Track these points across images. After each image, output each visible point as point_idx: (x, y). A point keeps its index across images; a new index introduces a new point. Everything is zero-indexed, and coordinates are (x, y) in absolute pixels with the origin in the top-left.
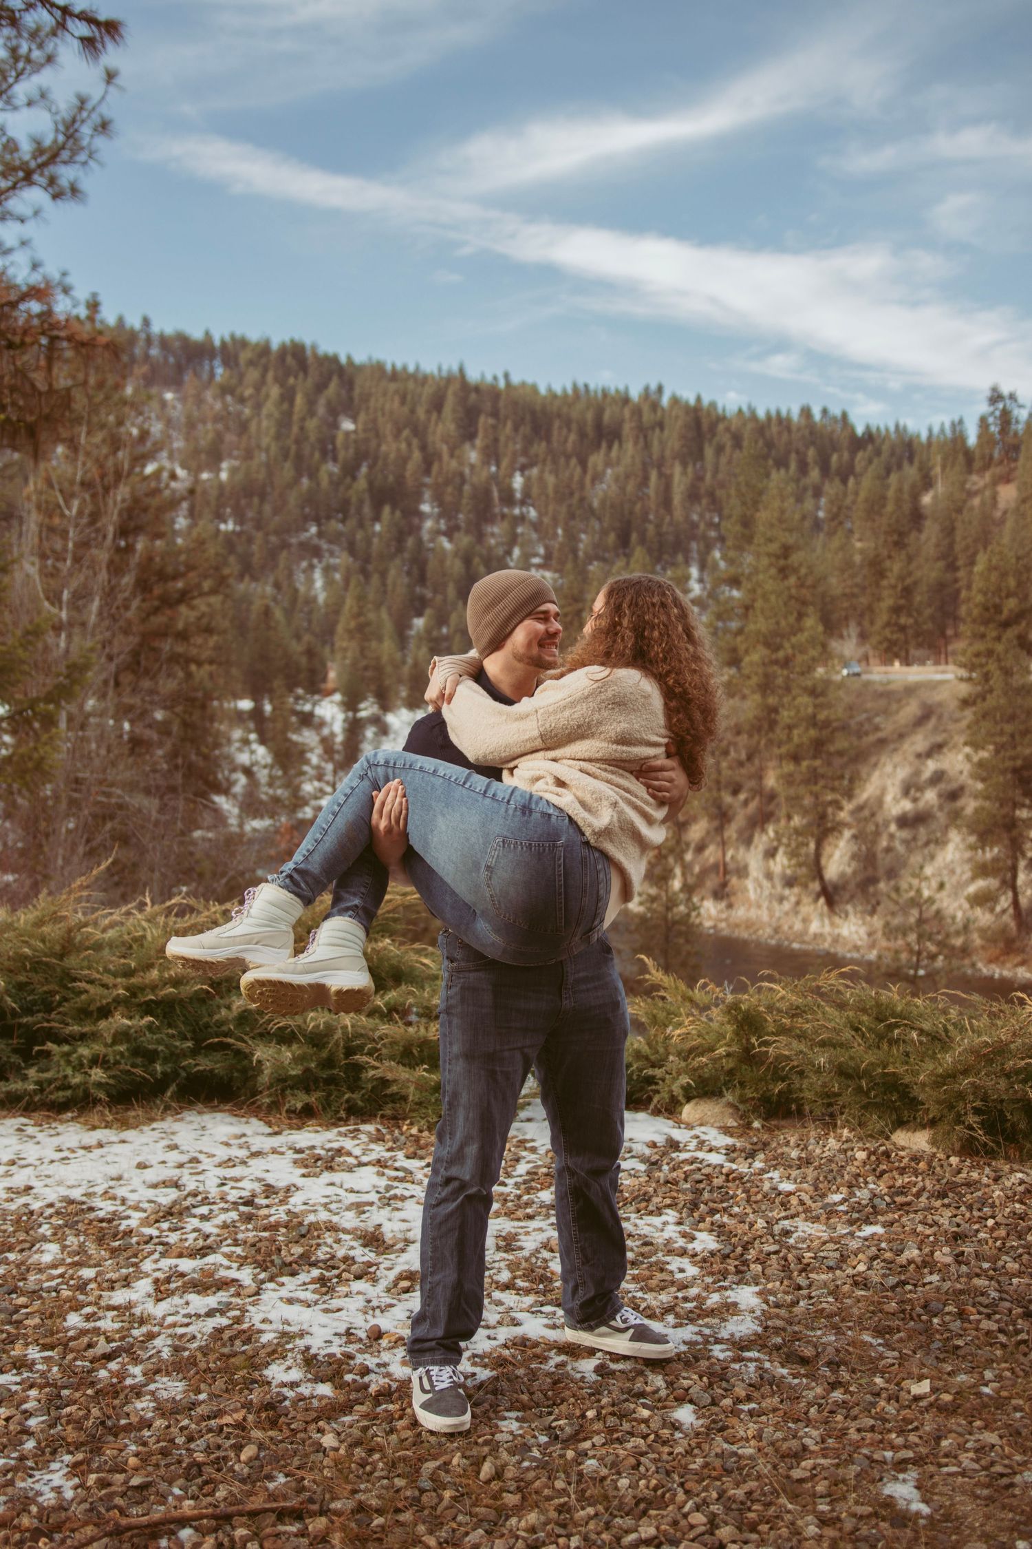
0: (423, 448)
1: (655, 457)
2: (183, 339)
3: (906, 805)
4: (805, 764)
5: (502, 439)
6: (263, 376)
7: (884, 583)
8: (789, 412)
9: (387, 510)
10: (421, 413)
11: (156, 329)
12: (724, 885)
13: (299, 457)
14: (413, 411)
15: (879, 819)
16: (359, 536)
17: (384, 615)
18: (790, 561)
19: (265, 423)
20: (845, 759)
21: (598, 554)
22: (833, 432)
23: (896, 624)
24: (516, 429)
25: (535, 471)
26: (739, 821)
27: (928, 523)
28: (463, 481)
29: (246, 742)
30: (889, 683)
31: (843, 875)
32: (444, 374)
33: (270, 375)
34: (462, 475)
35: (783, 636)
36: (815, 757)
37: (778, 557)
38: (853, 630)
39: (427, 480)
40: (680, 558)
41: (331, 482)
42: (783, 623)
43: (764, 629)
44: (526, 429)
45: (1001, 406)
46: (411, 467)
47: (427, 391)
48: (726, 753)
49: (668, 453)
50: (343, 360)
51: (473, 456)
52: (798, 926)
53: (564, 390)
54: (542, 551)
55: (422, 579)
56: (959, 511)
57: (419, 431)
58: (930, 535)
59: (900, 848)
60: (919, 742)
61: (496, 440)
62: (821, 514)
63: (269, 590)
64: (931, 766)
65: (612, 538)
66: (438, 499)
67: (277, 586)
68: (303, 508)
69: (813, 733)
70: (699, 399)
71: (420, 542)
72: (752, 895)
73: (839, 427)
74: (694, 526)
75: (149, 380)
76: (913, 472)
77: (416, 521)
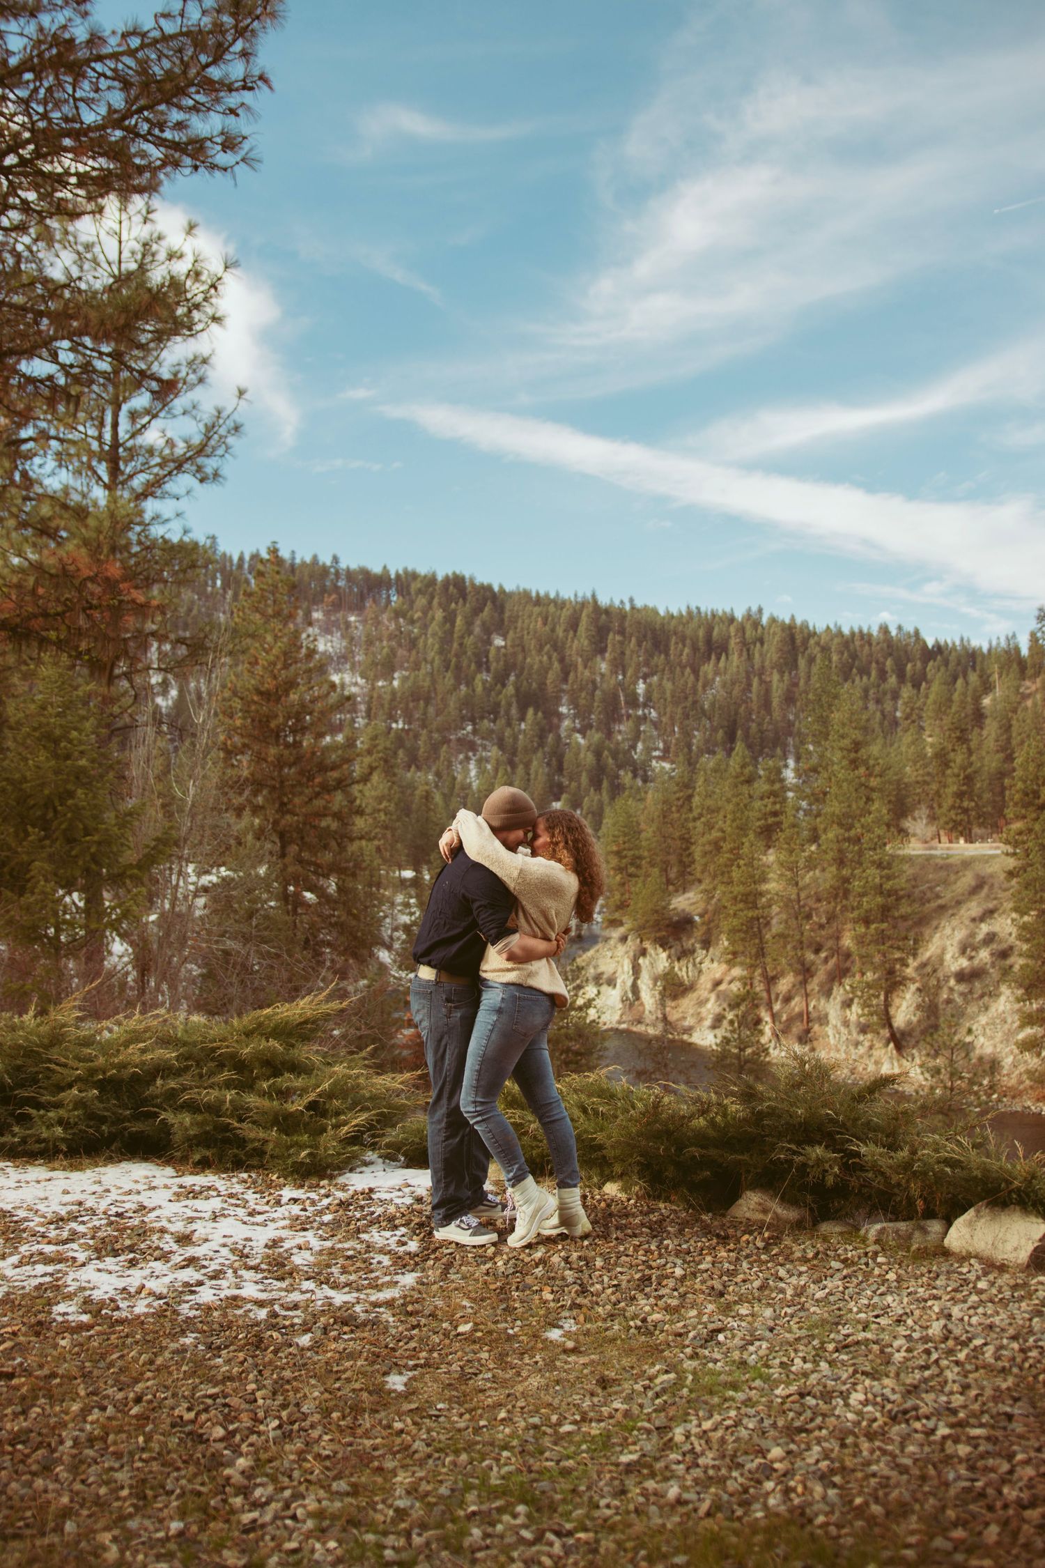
0: (562, 660)
1: (756, 667)
2: (365, 573)
3: (964, 963)
4: (873, 926)
5: (628, 652)
6: (430, 602)
7: (949, 772)
8: (869, 628)
9: (531, 711)
10: (560, 632)
11: (343, 565)
12: (808, 1031)
13: (458, 668)
14: (553, 630)
15: (940, 974)
16: (508, 732)
18: (859, 754)
19: (430, 641)
20: (910, 922)
21: (709, 748)
22: (907, 645)
23: (960, 807)
24: (639, 644)
25: (655, 679)
26: (821, 975)
27: (988, 721)
28: (595, 688)
30: (948, 857)
31: (909, 1023)
32: (579, 599)
33: (436, 601)
34: (594, 682)
35: (854, 818)
36: (883, 921)
37: (849, 751)
38: (923, 812)
39: (565, 687)
40: (779, 751)
41: (484, 688)
42: (854, 806)
43: (837, 812)
44: (648, 645)
46: (551, 676)
47: (565, 613)
48: (808, 917)
49: (767, 663)
50: (496, 589)
51: (604, 667)
52: (871, 1068)
53: (680, 612)
54: (661, 745)
55: (560, 769)
56: (1015, 711)
57: (558, 647)
58: (991, 729)
59: (959, 1000)
60: (974, 908)
61: (623, 653)
62: (898, 714)
63: (431, 778)
64: (984, 928)
65: (721, 733)
66: (574, 703)
67: (438, 774)
68: (461, 711)
70: (793, 618)
71: (559, 737)
72: (832, 1041)
73: (913, 640)
74: (790, 724)
75: (337, 606)
76: (973, 678)
77: (555, 720)
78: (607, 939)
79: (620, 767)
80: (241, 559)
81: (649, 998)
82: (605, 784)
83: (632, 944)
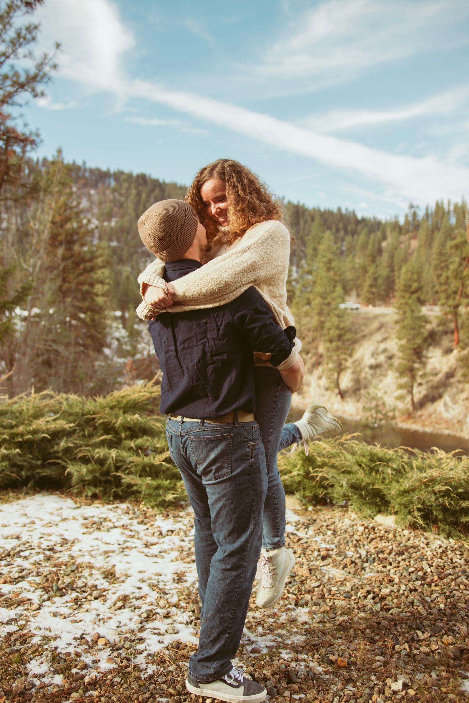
2: (98, 170)
3: (372, 361)
4: (334, 344)
6: (130, 186)
7: (367, 275)
8: (333, 209)
11: (88, 166)
15: (362, 366)
18: (331, 265)
19: (130, 205)
20: (350, 342)
22: (349, 217)
23: (371, 291)
26: (308, 365)
27: (384, 253)
29: (118, 328)
30: (367, 313)
31: (347, 387)
33: (133, 186)
35: (327, 294)
36: (338, 341)
37: (327, 263)
38: (354, 293)
42: (328, 289)
43: (320, 291)
45: (413, 210)
50: (161, 181)
56: (396, 249)
59: (369, 377)
60: (378, 336)
62: (344, 248)
63: (129, 269)
64: (382, 346)
67: (132, 268)
69: (338, 332)
70: (298, 203)
72: (312, 394)
73: (352, 216)
74: (295, 251)
75: (85, 185)
76: (379, 234)
80: (38, 160)
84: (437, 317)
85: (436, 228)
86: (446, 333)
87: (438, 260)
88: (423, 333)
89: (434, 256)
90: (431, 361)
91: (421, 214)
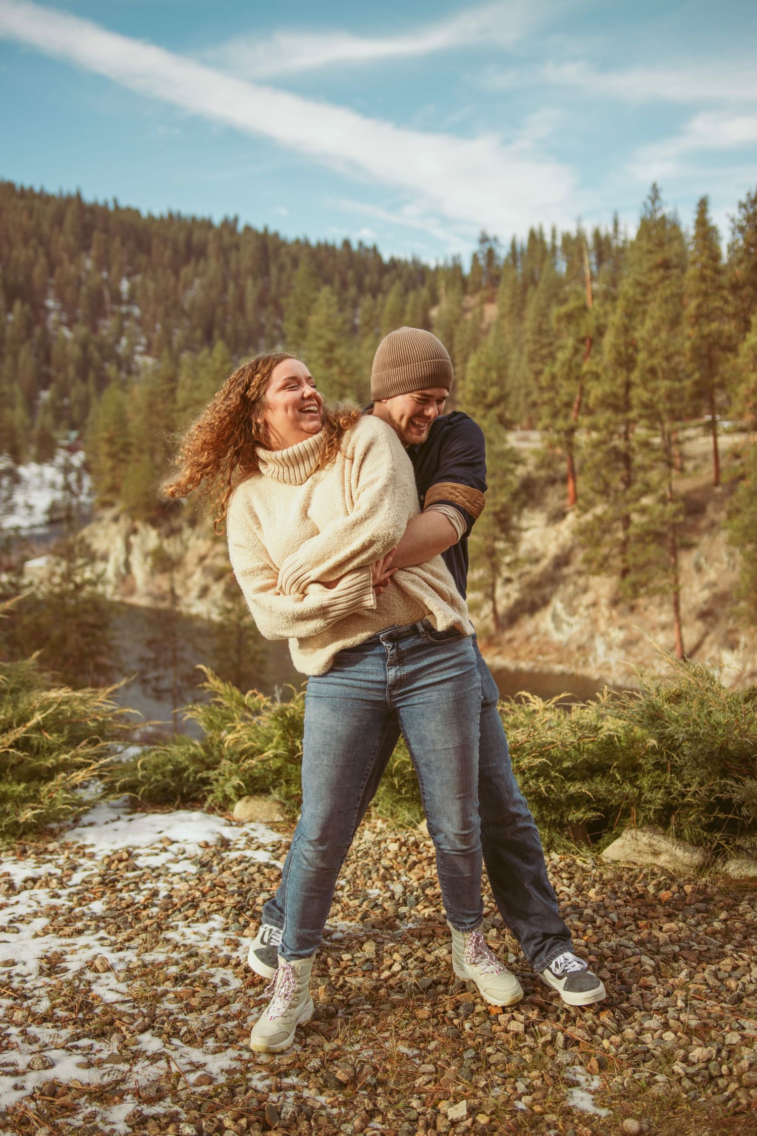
0: (48, 255)
1: (232, 271)
5: (112, 251)
8: (334, 242)
9: (17, 305)
10: (46, 227)
14: (39, 224)
17: (16, 388)
18: (334, 354)
21: (189, 345)
22: (366, 258)
24: (123, 243)
25: (138, 278)
28: (80, 282)
32: (64, 195)
34: (79, 278)
37: (325, 351)
39: (52, 281)
44: (131, 244)
45: (487, 245)
46: (38, 270)
47: (51, 209)
49: (242, 269)
51: (89, 264)
53: (161, 215)
54: (144, 341)
55: (48, 360)
56: (457, 322)
57: (44, 242)
61: (107, 252)
62: (358, 321)
65: (199, 334)
66: (60, 297)
70: (266, 228)
71: (45, 331)
73: (371, 255)
74: (262, 327)
76: (424, 292)
77: (42, 313)
78: (100, 520)
79: (106, 359)
81: (140, 571)
82: (92, 376)
83: (124, 523)
84: (536, 453)
85: (531, 281)
86: (552, 481)
87: (535, 342)
88: (510, 483)
89: (528, 336)
90: (527, 535)
91: (503, 252)
